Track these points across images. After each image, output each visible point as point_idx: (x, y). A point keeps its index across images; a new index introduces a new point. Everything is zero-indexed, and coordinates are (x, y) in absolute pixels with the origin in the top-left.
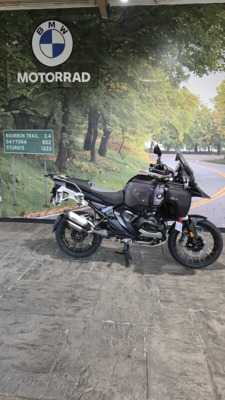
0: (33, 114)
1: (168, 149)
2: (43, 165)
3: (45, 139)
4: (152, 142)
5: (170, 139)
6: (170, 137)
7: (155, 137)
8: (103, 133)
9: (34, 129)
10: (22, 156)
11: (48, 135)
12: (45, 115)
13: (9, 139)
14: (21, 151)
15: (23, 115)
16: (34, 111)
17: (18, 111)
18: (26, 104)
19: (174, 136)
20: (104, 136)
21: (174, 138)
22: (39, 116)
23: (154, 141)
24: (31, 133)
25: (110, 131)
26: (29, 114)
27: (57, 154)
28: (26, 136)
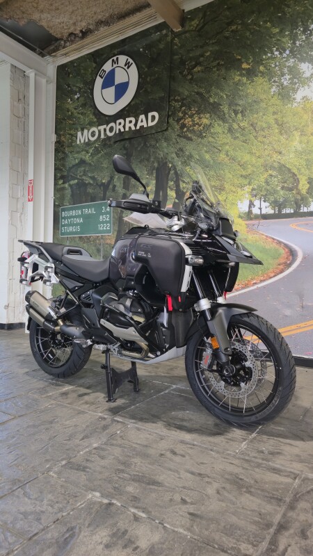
0: (92, 182)
1: (280, 211)
2: (98, 251)
3: (103, 214)
4: (251, 201)
5: (282, 192)
6: (283, 188)
7: (254, 192)
8: (174, 195)
9: (91, 202)
10: (77, 239)
11: (106, 209)
12: (104, 181)
13: (65, 218)
14: (76, 233)
15: (82, 185)
16: (93, 178)
17: (76, 181)
18: (85, 170)
19: (291, 186)
20: (177, 201)
21: (291, 190)
22: (97, 184)
23: (253, 199)
24: (88, 207)
25: (185, 191)
26: (87, 182)
27: (116, 233)
28: (82, 212)
